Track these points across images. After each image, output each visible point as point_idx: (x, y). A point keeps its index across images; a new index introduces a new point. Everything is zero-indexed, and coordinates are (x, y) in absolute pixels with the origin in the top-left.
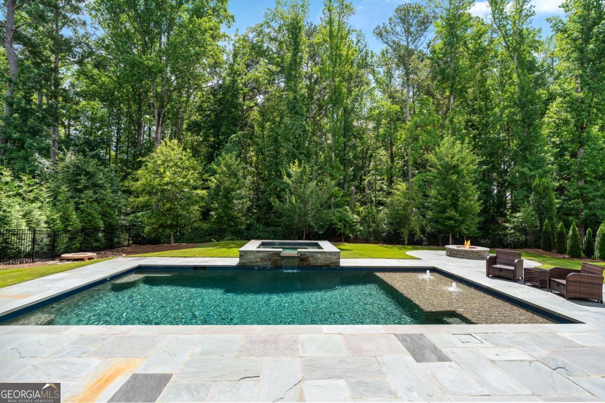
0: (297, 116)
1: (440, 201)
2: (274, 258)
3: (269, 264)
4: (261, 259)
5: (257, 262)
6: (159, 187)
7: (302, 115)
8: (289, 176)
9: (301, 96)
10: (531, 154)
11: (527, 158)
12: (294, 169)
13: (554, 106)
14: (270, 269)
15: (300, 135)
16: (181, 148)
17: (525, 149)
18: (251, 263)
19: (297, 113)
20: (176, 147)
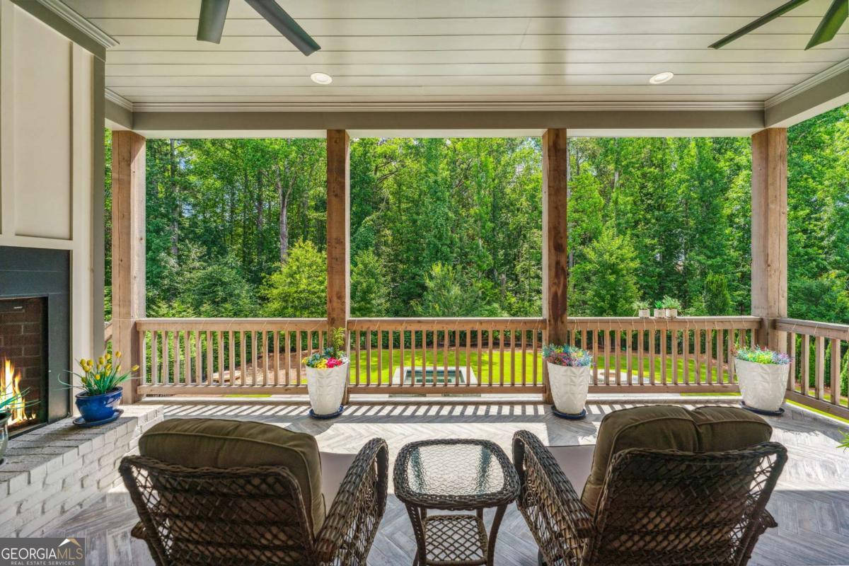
0: (438, 202)
1: (597, 302)
6: (295, 295)
7: (444, 201)
8: (431, 278)
9: (443, 179)
10: (709, 238)
11: (704, 243)
12: (437, 269)
13: (740, 180)
15: (442, 225)
16: (316, 250)
17: (704, 232)
19: (438, 199)
20: (310, 249)
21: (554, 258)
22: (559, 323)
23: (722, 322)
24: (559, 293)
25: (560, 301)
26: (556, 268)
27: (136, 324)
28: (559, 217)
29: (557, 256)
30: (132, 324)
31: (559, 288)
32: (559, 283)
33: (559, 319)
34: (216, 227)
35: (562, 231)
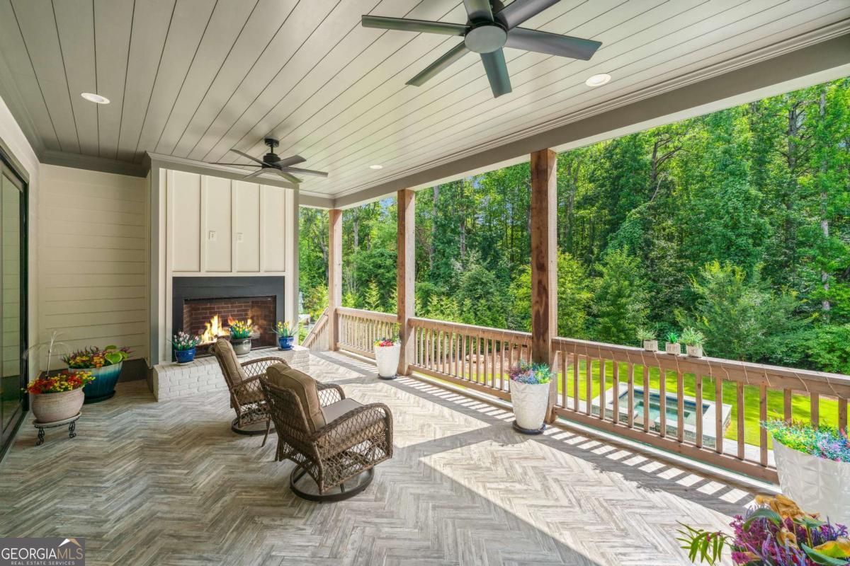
21: (536, 277)
22: (541, 342)
23: (782, 377)
24: (542, 312)
25: (542, 320)
26: (539, 287)
27: (336, 310)
28: (541, 237)
29: (539, 276)
30: (334, 310)
31: (541, 306)
32: (542, 301)
33: (541, 337)
34: (491, 235)
35: (544, 251)
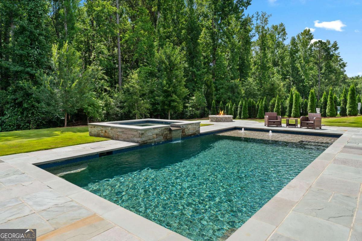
2: (165, 133)
3: (161, 139)
4: (157, 135)
5: (154, 138)
14: (163, 143)
18: (150, 140)
